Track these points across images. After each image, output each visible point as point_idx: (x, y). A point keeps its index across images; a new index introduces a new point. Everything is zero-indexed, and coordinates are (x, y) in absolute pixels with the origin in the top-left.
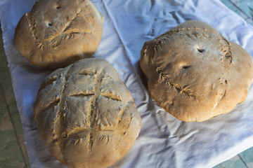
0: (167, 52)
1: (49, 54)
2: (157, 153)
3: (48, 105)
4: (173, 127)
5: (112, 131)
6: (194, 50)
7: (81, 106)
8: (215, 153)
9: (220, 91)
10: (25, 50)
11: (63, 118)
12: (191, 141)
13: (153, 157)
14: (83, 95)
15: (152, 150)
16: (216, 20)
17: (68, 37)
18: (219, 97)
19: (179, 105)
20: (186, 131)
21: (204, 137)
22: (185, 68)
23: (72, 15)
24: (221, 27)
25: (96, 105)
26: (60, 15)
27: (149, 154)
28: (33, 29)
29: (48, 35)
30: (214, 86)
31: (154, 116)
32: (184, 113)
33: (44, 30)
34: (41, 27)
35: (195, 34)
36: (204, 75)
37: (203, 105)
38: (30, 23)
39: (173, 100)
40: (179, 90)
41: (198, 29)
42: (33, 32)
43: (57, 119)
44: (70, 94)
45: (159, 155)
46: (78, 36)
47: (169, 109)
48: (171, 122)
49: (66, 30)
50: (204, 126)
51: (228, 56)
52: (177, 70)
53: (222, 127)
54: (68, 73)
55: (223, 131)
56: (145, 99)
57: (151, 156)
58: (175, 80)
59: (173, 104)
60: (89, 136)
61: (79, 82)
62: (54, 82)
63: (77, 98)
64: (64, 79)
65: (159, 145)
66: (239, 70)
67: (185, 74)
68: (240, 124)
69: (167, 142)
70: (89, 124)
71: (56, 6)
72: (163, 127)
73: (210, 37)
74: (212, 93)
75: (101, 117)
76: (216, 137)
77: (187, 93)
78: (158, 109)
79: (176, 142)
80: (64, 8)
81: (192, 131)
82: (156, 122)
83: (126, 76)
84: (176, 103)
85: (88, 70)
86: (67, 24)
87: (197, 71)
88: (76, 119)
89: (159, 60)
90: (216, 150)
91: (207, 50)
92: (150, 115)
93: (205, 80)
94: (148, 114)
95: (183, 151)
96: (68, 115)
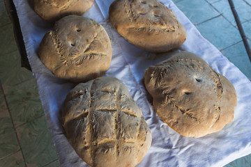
0: (172, 79)
1: (73, 70)
2: (163, 161)
3: (78, 116)
4: (174, 139)
5: (133, 143)
6: (193, 79)
7: (108, 120)
8: (208, 164)
9: (216, 115)
10: (51, 64)
11: (93, 130)
12: (189, 152)
13: (161, 164)
14: (108, 111)
15: (159, 158)
16: (200, 50)
17: (89, 57)
18: (214, 120)
19: (183, 124)
20: (185, 144)
21: (199, 150)
22: (187, 93)
23: (91, 39)
24: (205, 57)
25: (119, 121)
26: (80, 37)
27: (157, 162)
28: (58, 47)
29: (72, 54)
30: (211, 111)
31: (158, 128)
32: (186, 131)
33: (68, 49)
34: (66, 46)
35: (193, 66)
36: (203, 102)
37: (202, 126)
38: (54, 41)
39: (178, 119)
40: (183, 112)
41: (194, 62)
42: (58, 50)
43: (88, 129)
44: (97, 109)
45: (165, 163)
46: (96, 57)
47: (173, 125)
48: (172, 135)
49: (86, 51)
50: (198, 140)
51: (219, 87)
52: (181, 95)
53: (213, 143)
54: (92, 89)
55: (214, 146)
56: (150, 114)
57: (158, 163)
58: (180, 103)
59: (177, 122)
60: (116, 146)
61: (103, 99)
62: (82, 97)
63: (103, 113)
64: (89, 94)
65: (165, 154)
66: (228, 99)
67: (187, 100)
68: (226, 141)
69: (171, 153)
70: (115, 136)
71: (76, 29)
72: (167, 139)
73: (204, 69)
74: (209, 117)
75: (125, 131)
76: (208, 151)
77: (190, 115)
78: (162, 124)
79: (177, 153)
80: (84, 32)
81: (189, 144)
82: (161, 134)
83: (133, 92)
84: (180, 122)
85: (109, 88)
86: (87, 46)
87: (197, 97)
88: (105, 131)
89: (165, 85)
90: (209, 161)
91: (203, 80)
92: (155, 128)
93: (204, 106)
94: (153, 127)
95: (183, 160)
96: (98, 127)
